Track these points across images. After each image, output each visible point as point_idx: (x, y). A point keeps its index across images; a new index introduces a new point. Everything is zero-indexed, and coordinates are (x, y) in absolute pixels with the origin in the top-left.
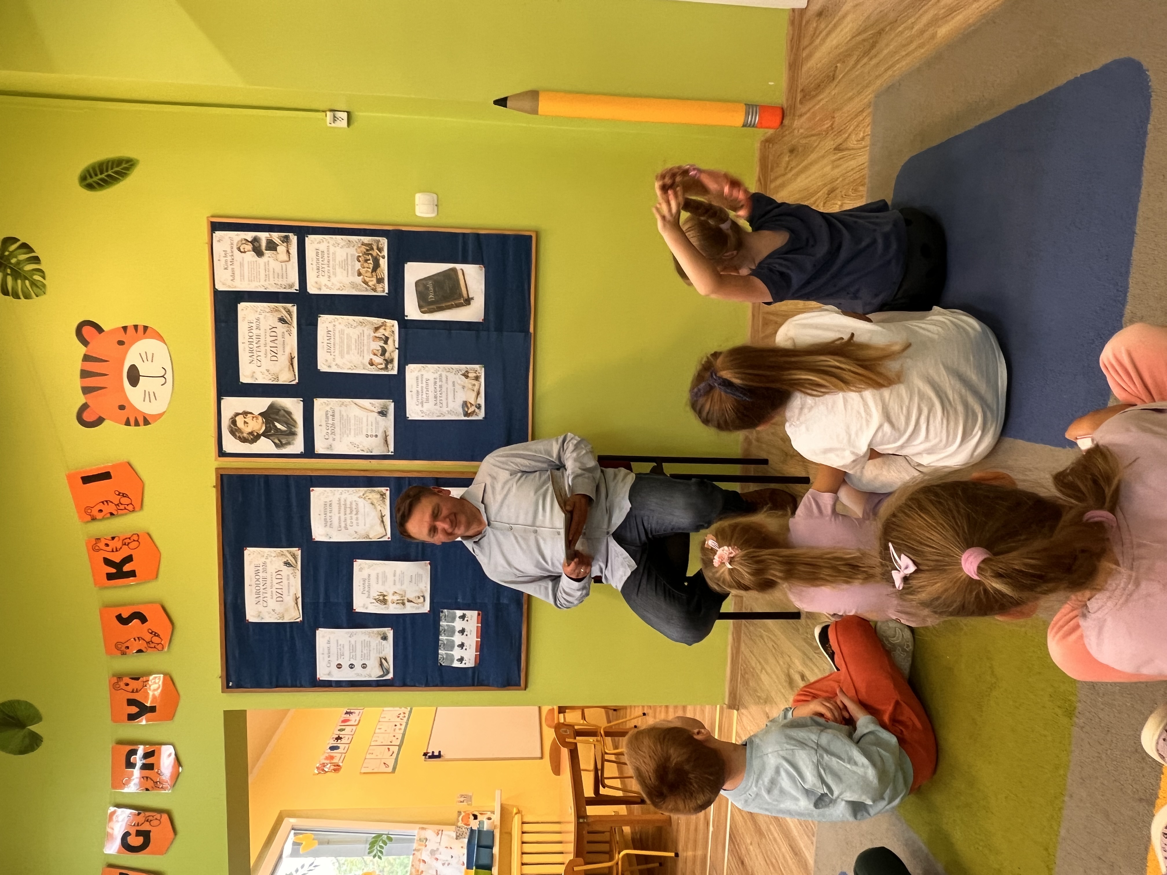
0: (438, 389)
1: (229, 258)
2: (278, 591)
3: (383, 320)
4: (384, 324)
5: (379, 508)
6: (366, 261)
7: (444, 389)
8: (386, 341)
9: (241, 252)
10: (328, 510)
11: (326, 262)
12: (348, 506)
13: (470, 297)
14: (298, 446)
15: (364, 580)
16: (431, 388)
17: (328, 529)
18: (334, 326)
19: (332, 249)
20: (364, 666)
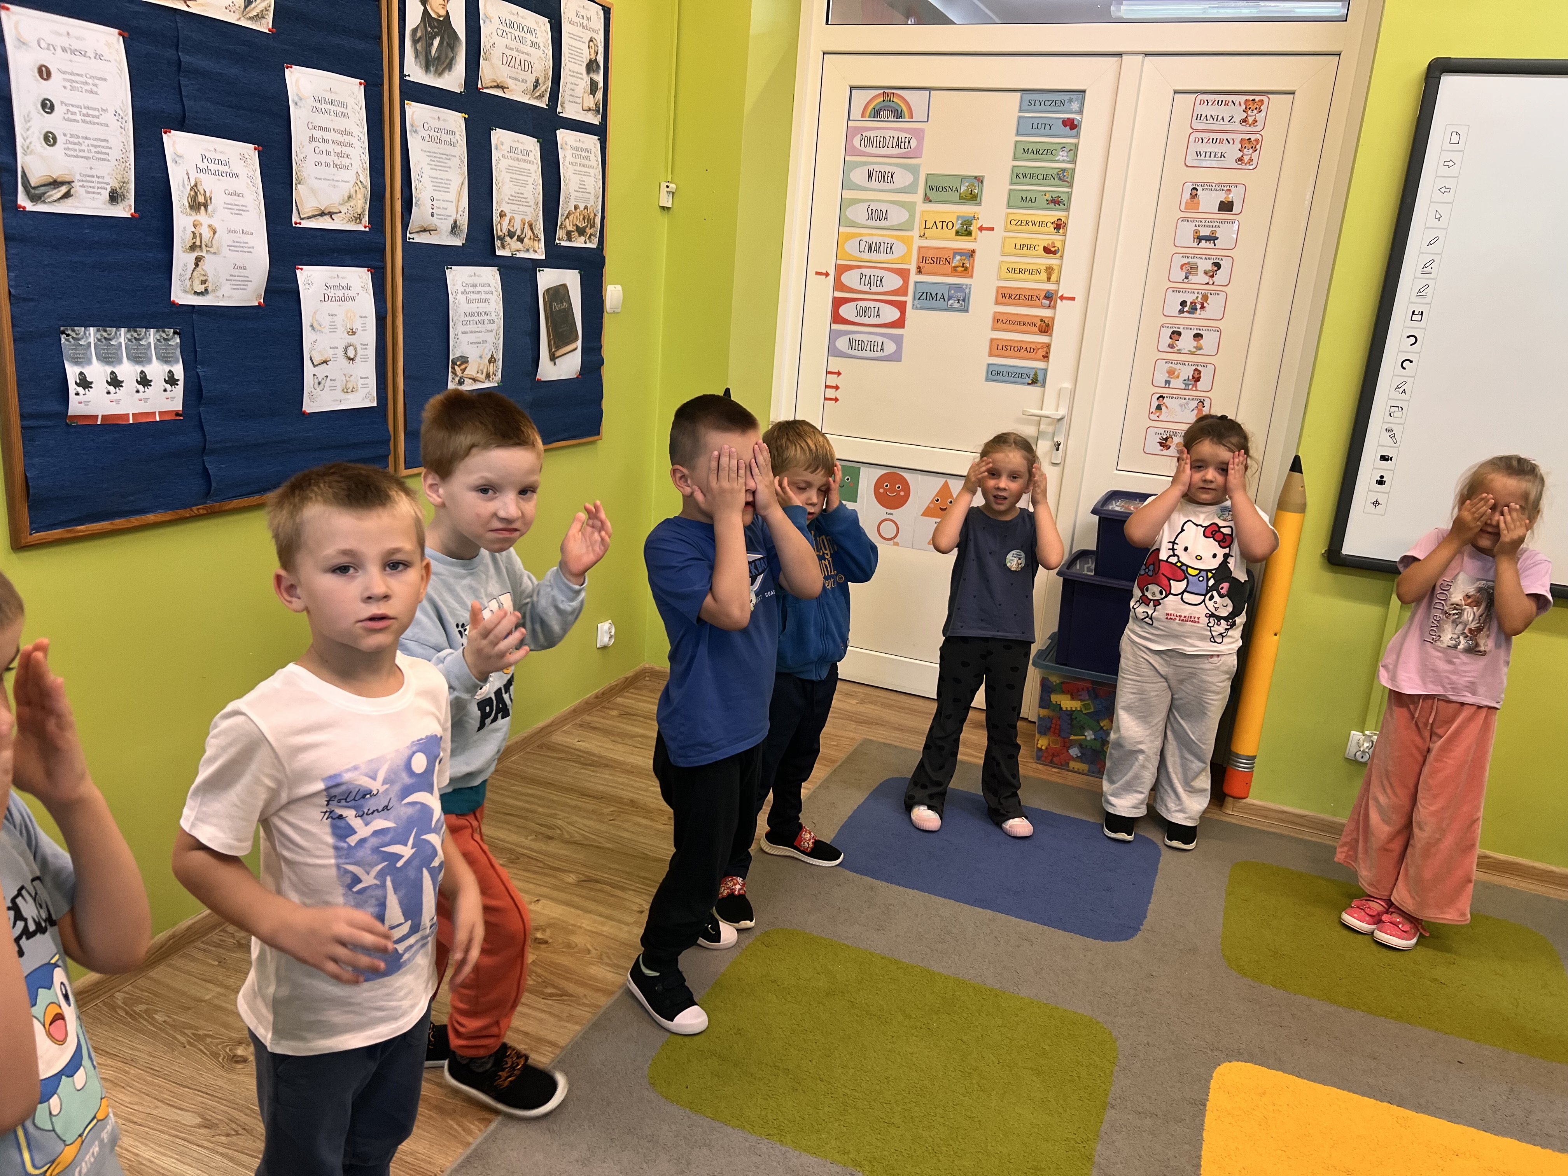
0: (480, 318)
4: (536, 238)
5: (343, 211)
6: (584, 218)
7: (480, 327)
8: (520, 240)
9: (589, 42)
10: (338, 109)
11: (583, 161)
12: (344, 150)
13: (556, 361)
14: (416, 73)
15: (226, 164)
16: (482, 307)
18: (533, 165)
20: (50, 139)
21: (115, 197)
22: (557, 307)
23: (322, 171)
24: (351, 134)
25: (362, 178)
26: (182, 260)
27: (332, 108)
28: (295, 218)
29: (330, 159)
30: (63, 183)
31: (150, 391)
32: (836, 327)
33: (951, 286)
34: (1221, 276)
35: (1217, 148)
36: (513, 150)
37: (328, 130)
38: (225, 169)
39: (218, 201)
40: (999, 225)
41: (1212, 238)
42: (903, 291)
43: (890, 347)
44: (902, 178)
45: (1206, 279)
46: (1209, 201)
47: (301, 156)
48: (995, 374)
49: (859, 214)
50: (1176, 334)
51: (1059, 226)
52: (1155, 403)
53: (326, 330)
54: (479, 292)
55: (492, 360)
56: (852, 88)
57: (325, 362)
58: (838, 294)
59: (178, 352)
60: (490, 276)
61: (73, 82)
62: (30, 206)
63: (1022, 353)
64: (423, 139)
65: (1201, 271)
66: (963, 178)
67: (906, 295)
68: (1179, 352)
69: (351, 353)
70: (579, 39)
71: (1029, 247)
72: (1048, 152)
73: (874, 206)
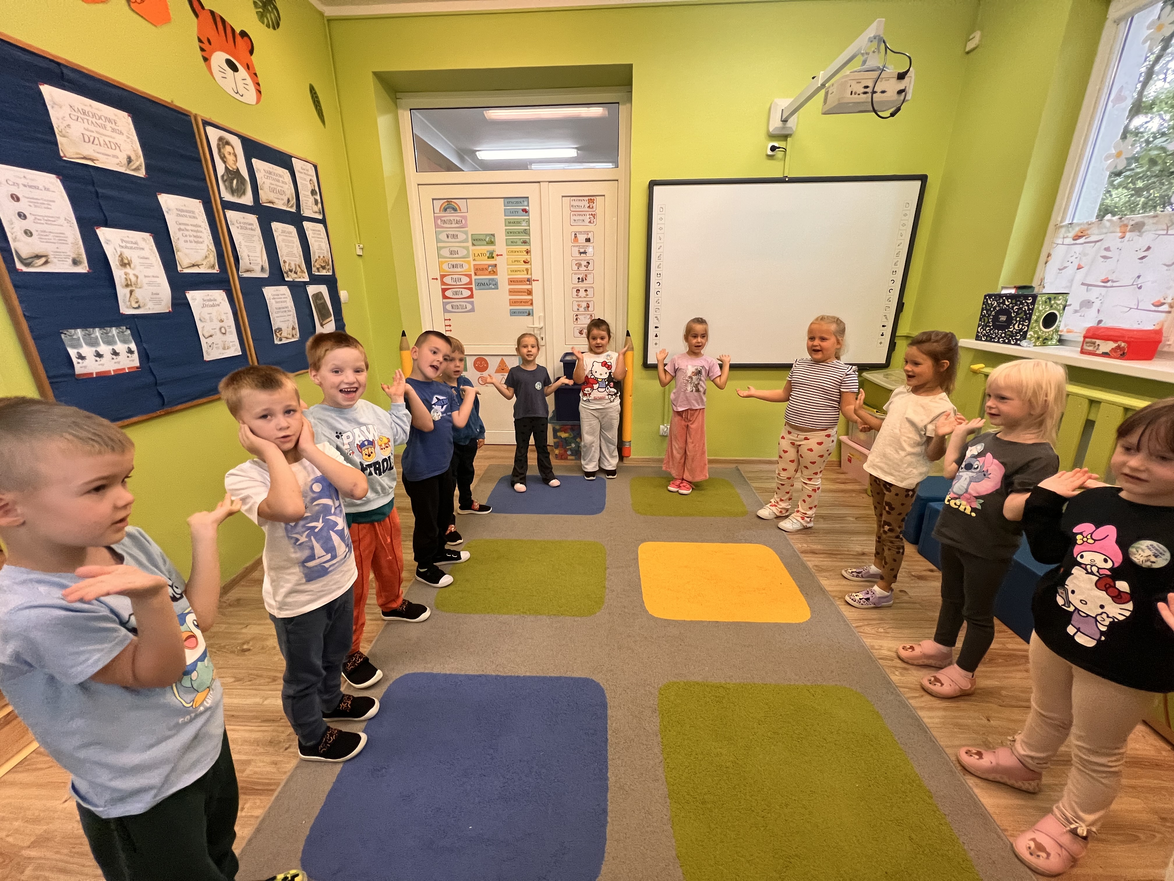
0: (283, 310)
1: (306, 172)
2: (96, 140)
3: (306, 271)
4: (302, 272)
5: (204, 263)
6: (324, 262)
7: (285, 314)
8: (296, 273)
9: (310, 181)
10: (191, 214)
12: (198, 234)
13: (324, 325)
14: (228, 197)
15: (136, 243)
16: (284, 305)
18: (294, 237)
19: (323, 240)
20: (28, 233)
21: (75, 262)
22: (319, 302)
23: (189, 245)
24: (200, 226)
25: (210, 247)
26: (122, 292)
27: (188, 214)
28: (179, 269)
29: (192, 239)
30: (41, 257)
31: (119, 358)
32: (445, 300)
33: (490, 279)
34: (590, 267)
35: (581, 218)
36: (283, 232)
37: (187, 225)
38: (136, 246)
39: (135, 261)
40: (504, 252)
41: (585, 253)
42: (470, 283)
43: (469, 307)
44: (462, 236)
45: (585, 268)
46: (582, 238)
47: (176, 238)
48: (513, 313)
49: (445, 252)
50: (578, 291)
51: (528, 252)
52: (575, 318)
53: (208, 321)
54: (281, 298)
55: (293, 328)
56: (433, 199)
57: (211, 336)
58: (443, 287)
59: (131, 338)
60: (284, 290)
61: (35, 202)
62: (25, 269)
63: (523, 304)
64: (238, 228)
65: (583, 266)
66: (487, 235)
67: (471, 284)
68: (580, 297)
69: (223, 331)
70: (305, 180)
71: (518, 261)
72: (518, 223)
73: (452, 249)
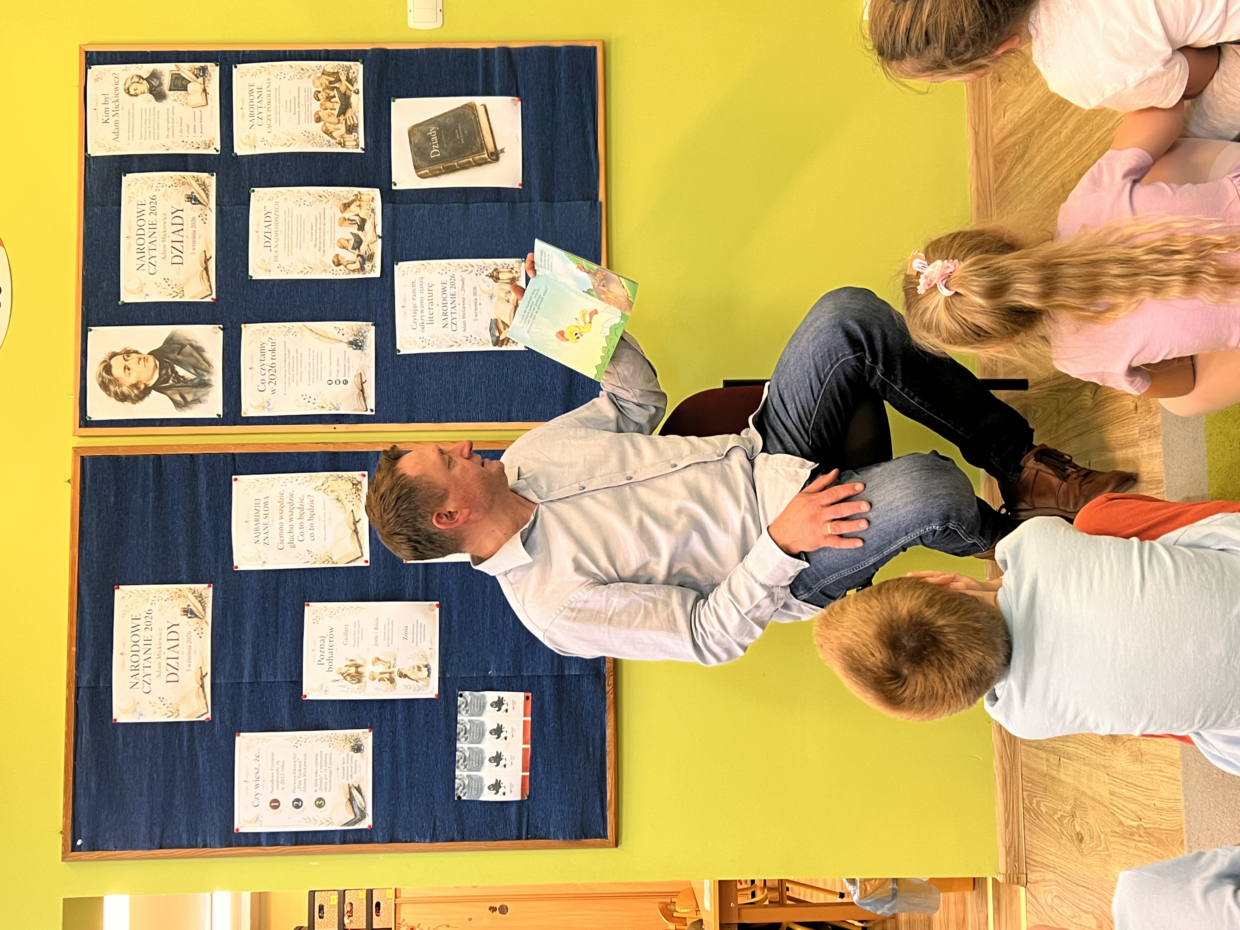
0: (449, 300)
1: (111, 106)
2: (171, 662)
3: (356, 190)
4: (358, 198)
5: (350, 507)
6: (329, 98)
7: (459, 300)
8: (362, 226)
9: (131, 95)
10: (262, 512)
11: (265, 103)
12: (297, 505)
13: (499, 148)
14: (213, 404)
15: (323, 639)
16: (437, 298)
17: (260, 546)
18: (277, 203)
19: (275, 83)
20: (320, 803)
21: (358, 749)
22: (435, 151)
23: (318, 532)
24: (281, 496)
25: (319, 483)
26: (402, 691)
27: (262, 520)
28: (361, 563)
29: (307, 525)
30: (351, 793)
31: (506, 726)
37: (281, 526)
38: (327, 640)
47: (306, 557)
54: (422, 299)
59: (477, 695)
60: (403, 277)
61: (278, 781)
62: (369, 819)
